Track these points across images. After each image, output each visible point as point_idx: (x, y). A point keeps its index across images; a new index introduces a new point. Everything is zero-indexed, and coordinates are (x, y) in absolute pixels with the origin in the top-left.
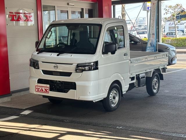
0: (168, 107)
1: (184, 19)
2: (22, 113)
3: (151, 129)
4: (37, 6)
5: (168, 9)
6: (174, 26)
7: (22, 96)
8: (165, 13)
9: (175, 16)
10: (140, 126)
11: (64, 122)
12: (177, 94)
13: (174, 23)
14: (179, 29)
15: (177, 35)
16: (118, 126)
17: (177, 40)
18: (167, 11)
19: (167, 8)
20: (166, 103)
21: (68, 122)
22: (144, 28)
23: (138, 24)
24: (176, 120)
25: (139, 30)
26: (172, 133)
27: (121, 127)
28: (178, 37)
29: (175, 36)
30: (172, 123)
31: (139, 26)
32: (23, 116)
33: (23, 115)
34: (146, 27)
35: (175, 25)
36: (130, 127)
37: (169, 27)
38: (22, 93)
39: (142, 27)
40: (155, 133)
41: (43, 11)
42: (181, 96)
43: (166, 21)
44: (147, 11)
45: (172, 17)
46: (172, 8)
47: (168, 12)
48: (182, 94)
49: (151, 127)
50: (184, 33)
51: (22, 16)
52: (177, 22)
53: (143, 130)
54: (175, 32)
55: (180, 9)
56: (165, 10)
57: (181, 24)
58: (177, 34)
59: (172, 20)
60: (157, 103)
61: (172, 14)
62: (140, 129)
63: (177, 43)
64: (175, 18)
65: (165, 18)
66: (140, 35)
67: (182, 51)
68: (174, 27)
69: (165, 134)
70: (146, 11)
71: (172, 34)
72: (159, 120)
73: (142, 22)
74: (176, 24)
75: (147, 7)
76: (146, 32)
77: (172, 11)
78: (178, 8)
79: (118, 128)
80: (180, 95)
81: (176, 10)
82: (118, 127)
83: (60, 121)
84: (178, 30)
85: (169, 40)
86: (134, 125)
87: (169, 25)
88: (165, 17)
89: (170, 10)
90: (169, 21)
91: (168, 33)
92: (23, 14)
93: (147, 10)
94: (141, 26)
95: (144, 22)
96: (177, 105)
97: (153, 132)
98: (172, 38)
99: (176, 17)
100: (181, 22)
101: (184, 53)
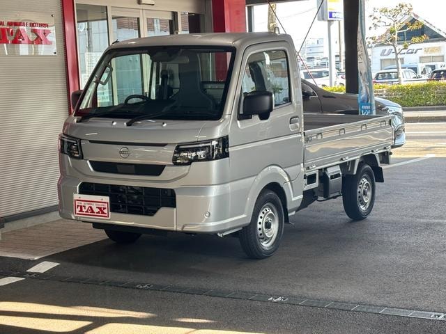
0: (391, 247)
1: (417, 39)
2: (31, 270)
3: (353, 302)
4: (63, 13)
5: (378, 17)
6: (394, 57)
7: (30, 228)
8: (373, 26)
9: (397, 32)
10: (327, 295)
11: (137, 288)
12: (412, 217)
13: (393, 51)
14: (406, 63)
15: (402, 79)
16: (271, 296)
17: (403, 90)
18: (375, 21)
19: (377, 15)
20: (386, 239)
21: (146, 289)
22: (319, 63)
23: (305, 54)
24: (414, 279)
25: (309, 67)
26: (407, 309)
27: (279, 299)
28: (403, 84)
29: (397, 80)
30: (405, 286)
31: (308, 58)
32: (32, 278)
33: (33, 273)
34: (324, 60)
35: (397, 54)
36: (302, 298)
37: (381, 60)
38: (30, 222)
39: (316, 62)
40: (364, 310)
41: (78, 22)
42: (422, 220)
43: (374, 45)
44: (329, 21)
45: (389, 34)
46: (389, 14)
47: (378, 24)
48: (422, 217)
49: (352, 297)
50: (416, 73)
51: (25, 30)
52: (401, 47)
53: (335, 305)
54: (396, 70)
55: (407, 17)
56: (372, 18)
57: (410, 51)
58: (400, 76)
59: (390, 43)
60: (365, 238)
61: (389, 27)
62: (327, 300)
63: (402, 98)
64: (396, 36)
65: (372, 38)
66: (315, 79)
67: (416, 116)
68: (394, 59)
69: (388, 313)
70: (327, 23)
71: (390, 77)
72: (372, 280)
73: (315, 50)
74: (398, 52)
75: (329, 11)
76: (327, 72)
77: (389, 21)
78: (403, 12)
79: (271, 301)
80: (418, 220)
81: (398, 18)
82: (271, 299)
83: (126, 288)
84: (404, 66)
85: (382, 91)
86: (310, 293)
87: (381, 55)
88: (372, 36)
89: (384, 19)
90: (382, 45)
91: (378, 74)
92: (28, 25)
93: (329, 19)
94: (314, 58)
95: (321, 50)
96: (413, 243)
97: (358, 309)
98: (389, 86)
99: (399, 35)
100: (411, 47)
101: (420, 122)
